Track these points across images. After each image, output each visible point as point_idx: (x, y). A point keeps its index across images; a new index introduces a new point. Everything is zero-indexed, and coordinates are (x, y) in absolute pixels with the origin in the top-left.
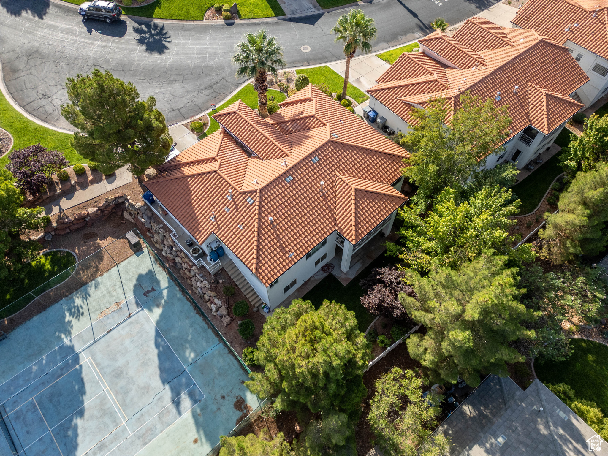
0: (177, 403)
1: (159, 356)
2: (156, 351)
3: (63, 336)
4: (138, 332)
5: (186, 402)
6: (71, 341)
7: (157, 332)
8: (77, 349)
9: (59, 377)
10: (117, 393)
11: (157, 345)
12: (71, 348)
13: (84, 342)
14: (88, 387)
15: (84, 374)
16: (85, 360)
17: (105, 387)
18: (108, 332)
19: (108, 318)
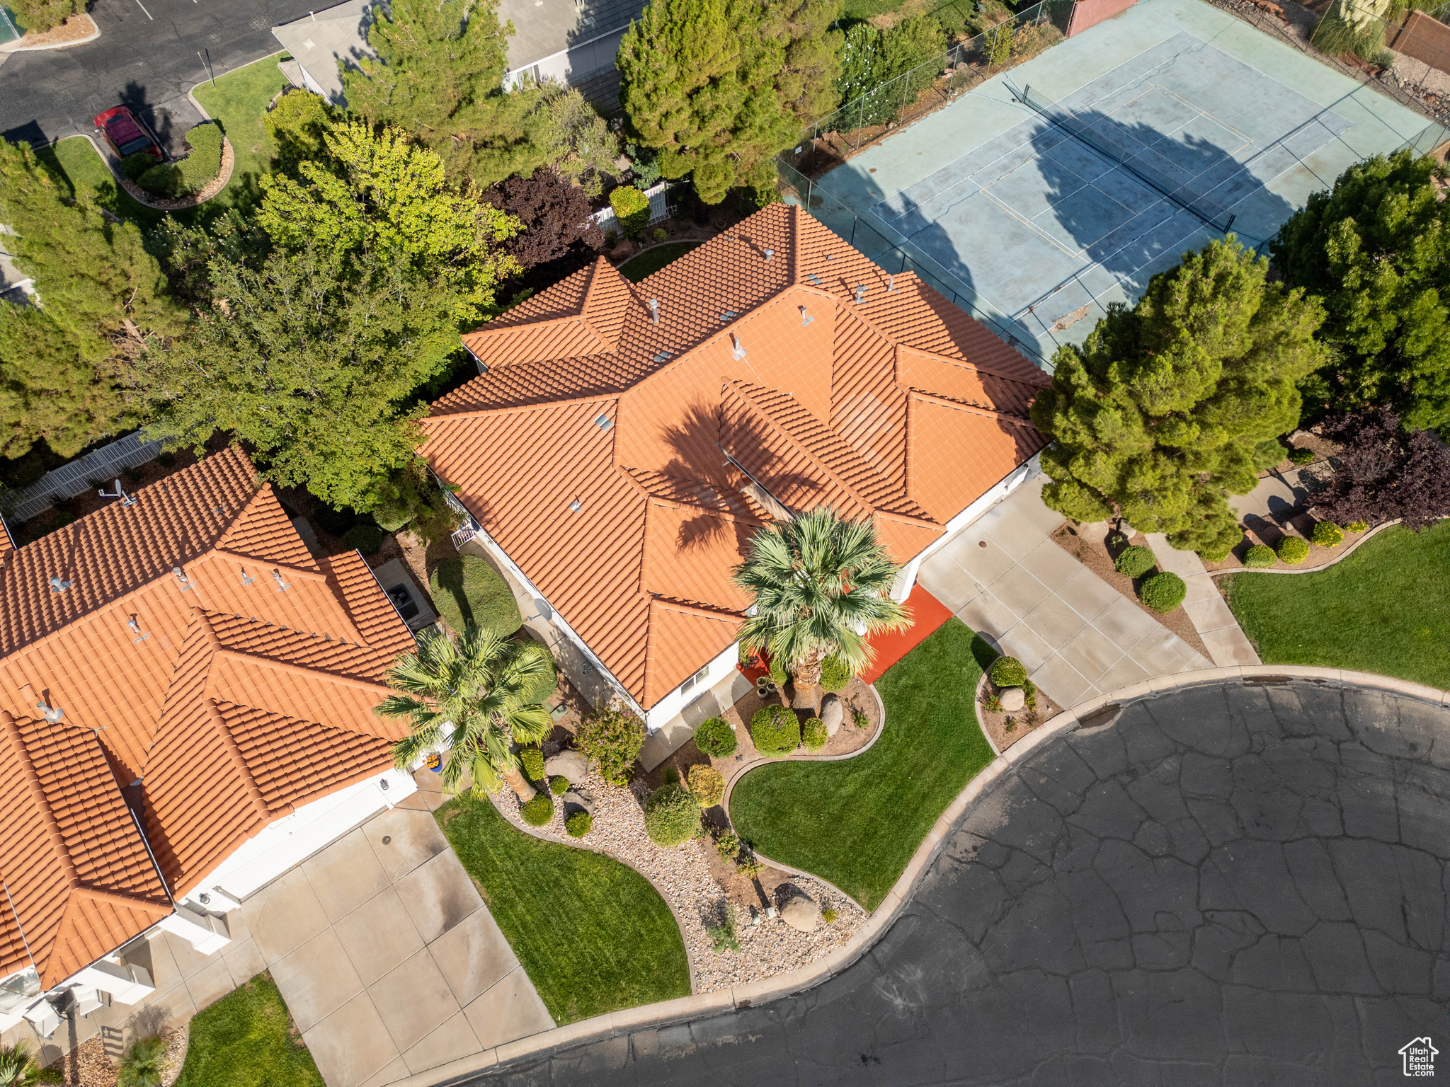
0: (908, 203)
1: (956, 256)
2: (963, 260)
3: (1136, 284)
4: (1006, 285)
5: (897, 205)
6: (1119, 279)
7: (972, 286)
8: (1098, 268)
9: (1112, 236)
10: (1008, 217)
11: (963, 267)
12: (1110, 267)
13: (1092, 275)
14: (1058, 225)
15: (1071, 238)
16: (1081, 256)
17: (1029, 224)
18: (1058, 288)
19: (1069, 307)
